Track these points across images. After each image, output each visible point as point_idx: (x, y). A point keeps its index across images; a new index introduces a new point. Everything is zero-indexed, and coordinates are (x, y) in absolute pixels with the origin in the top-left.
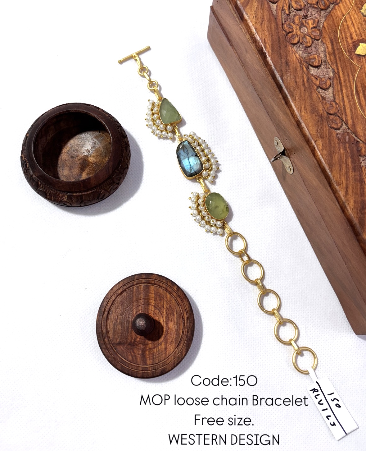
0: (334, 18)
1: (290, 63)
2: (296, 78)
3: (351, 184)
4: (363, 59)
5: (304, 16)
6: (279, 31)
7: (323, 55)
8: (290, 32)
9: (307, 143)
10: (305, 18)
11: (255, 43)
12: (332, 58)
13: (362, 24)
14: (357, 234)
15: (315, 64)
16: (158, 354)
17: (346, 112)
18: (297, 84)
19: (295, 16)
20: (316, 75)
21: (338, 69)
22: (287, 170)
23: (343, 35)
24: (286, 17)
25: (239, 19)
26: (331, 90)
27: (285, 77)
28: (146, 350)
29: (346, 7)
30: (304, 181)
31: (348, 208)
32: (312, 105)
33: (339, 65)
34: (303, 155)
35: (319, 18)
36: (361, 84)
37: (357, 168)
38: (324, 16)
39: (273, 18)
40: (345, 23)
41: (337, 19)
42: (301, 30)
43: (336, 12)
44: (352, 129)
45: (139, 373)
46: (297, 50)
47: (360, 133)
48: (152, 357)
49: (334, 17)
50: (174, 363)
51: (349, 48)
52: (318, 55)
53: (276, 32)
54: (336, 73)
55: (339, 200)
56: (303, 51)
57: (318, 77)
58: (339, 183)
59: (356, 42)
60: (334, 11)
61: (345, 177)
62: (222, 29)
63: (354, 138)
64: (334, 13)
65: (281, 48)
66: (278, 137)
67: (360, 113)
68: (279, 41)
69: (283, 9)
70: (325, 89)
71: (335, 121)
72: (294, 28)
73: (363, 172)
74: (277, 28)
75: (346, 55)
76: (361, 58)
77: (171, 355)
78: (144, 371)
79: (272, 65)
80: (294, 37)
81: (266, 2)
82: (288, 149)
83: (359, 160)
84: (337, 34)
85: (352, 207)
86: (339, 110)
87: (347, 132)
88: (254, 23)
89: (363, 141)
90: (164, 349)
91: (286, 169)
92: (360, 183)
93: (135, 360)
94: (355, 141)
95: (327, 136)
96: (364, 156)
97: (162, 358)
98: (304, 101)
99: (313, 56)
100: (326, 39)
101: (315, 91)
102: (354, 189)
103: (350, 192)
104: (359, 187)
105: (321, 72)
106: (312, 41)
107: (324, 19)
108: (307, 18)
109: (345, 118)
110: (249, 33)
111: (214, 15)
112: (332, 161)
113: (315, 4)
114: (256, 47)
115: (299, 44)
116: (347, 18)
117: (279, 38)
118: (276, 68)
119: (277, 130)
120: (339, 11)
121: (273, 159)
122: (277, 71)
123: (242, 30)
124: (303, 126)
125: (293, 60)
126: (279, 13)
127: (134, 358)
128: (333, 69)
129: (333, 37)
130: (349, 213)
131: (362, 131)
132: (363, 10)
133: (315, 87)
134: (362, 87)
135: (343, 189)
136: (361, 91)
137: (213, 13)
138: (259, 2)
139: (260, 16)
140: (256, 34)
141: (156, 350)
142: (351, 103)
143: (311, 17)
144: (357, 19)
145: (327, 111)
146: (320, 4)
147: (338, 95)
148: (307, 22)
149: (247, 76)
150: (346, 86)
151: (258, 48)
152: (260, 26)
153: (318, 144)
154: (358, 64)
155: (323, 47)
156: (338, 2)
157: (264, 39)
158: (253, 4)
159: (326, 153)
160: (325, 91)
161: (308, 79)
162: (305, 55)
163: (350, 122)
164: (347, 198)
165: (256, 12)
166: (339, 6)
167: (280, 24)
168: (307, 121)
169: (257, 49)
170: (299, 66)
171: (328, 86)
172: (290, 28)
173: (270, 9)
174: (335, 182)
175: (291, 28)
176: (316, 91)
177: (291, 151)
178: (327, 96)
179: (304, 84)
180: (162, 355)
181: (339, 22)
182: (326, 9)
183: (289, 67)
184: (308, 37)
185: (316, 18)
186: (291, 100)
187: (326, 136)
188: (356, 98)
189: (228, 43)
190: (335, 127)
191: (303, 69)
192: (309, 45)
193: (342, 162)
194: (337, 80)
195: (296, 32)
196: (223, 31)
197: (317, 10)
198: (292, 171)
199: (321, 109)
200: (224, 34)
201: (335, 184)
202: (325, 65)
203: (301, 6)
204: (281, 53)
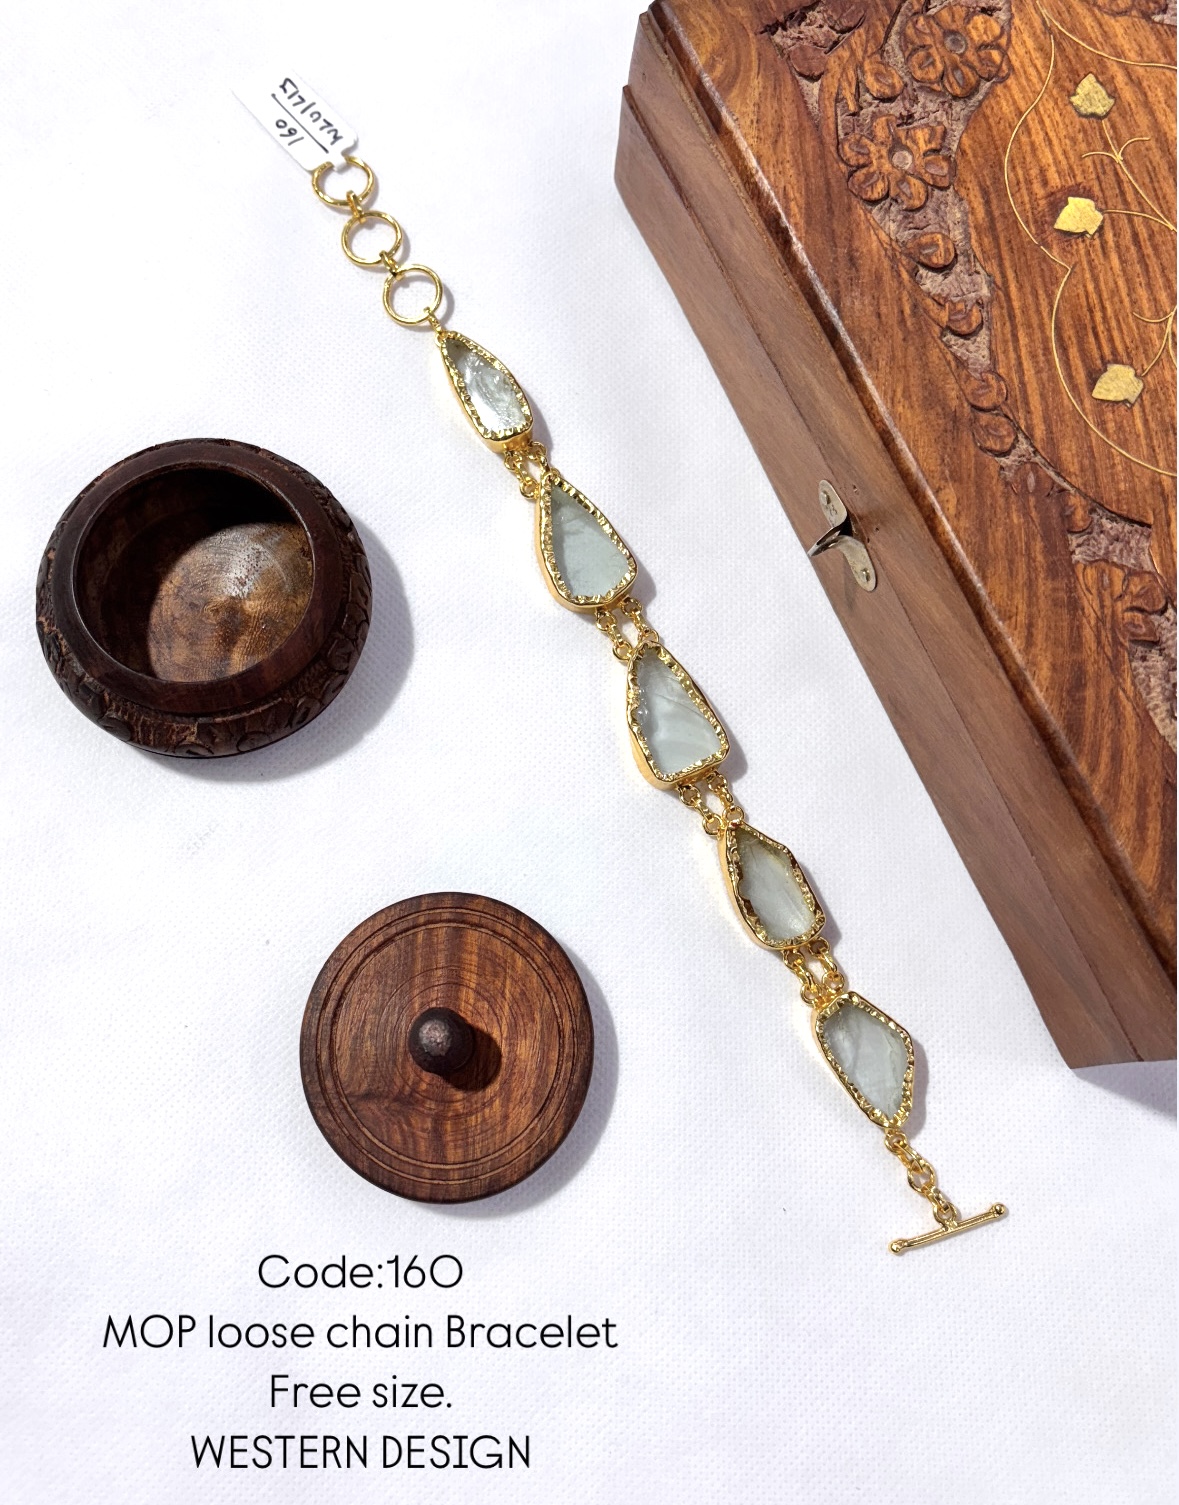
0: (993, 124)
1: (860, 258)
2: (878, 304)
3: (1042, 614)
4: (1077, 244)
5: (902, 117)
6: (829, 163)
7: (960, 234)
8: (860, 167)
9: (913, 497)
10: (907, 124)
11: (756, 198)
12: (986, 241)
13: (1074, 141)
14: (1059, 762)
15: (935, 260)
16: (482, 1132)
17: (1027, 403)
18: (880, 322)
19: (874, 116)
20: (939, 295)
21: (1004, 276)
22: (858, 580)
23: (1020, 172)
24: (849, 121)
25: (707, 128)
26: (983, 337)
27: (847, 302)
28: (446, 1118)
29: (1028, 89)
30: (906, 612)
31: (1034, 685)
32: (926, 385)
33: (1007, 264)
34: (900, 532)
35: (946, 124)
36: (1072, 317)
37: (1061, 567)
38: (962, 117)
39: (810, 123)
40: (1024, 139)
41: (1002, 127)
42: (895, 160)
43: (998, 103)
44: (1047, 453)
45: (422, 1187)
46: (882, 219)
47: (1070, 465)
48: (462, 1140)
49: (991, 120)
50: (528, 1162)
51: (1036, 212)
52: (943, 235)
53: (818, 166)
54: (997, 286)
55: (1008, 664)
56: (901, 222)
57: (946, 299)
58: (1008, 614)
59: (1059, 195)
60: (993, 102)
61: (1026, 595)
62: (658, 155)
63: (1050, 477)
64: (993, 108)
65: (833, 213)
66: (830, 479)
67: (1071, 405)
68: (829, 194)
69: (840, 97)
70: (965, 336)
71: (996, 430)
72: (872, 155)
73: (1077, 578)
74: (822, 156)
75: (1029, 232)
76: (1073, 241)
77: (520, 1138)
78: (436, 1182)
79: (806, 267)
80: (871, 181)
81: (788, 77)
82: (859, 516)
83: (1066, 544)
84: (1001, 168)
85: (1045, 684)
86: (1006, 399)
87: (1032, 463)
88: (751, 141)
89: (1078, 489)
90: (499, 1119)
91: (856, 576)
92: (1069, 611)
93: (411, 1146)
94: (1056, 489)
95: (973, 475)
96: (1082, 532)
97: (491, 1146)
98: (903, 372)
99: (929, 236)
100: (969, 185)
101: (935, 341)
102: (1050, 628)
103: (1039, 637)
104: (1065, 624)
105: (956, 284)
106: (927, 191)
107: (962, 127)
108: (910, 124)
109: (1026, 420)
110: (737, 168)
111: (634, 113)
112: (986, 547)
113: (932, 83)
114: (760, 211)
115: (889, 200)
116: (1030, 122)
117: (828, 183)
118: (818, 275)
119: (825, 459)
120: (1008, 101)
121: (815, 547)
122: (822, 282)
123: (718, 161)
124: (899, 447)
125: (870, 251)
126: (829, 109)
127: (410, 1140)
128: (989, 276)
129: (987, 178)
130: (1035, 700)
131: (1076, 460)
132: (1078, 97)
133: (937, 329)
134: (1075, 327)
135: (1019, 629)
136: (1073, 339)
137: (632, 108)
138: (766, 78)
139: (770, 118)
140: (760, 173)
141: (477, 1118)
142: (1045, 376)
143: (922, 121)
144: (1061, 126)
145: (971, 401)
146: (949, 82)
147: (1005, 352)
148: (912, 138)
149: (734, 298)
150: (1029, 326)
151: (767, 213)
152: (771, 150)
153: (946, 499)
154: (1063, 261)
155: (959, 208)
156: (1004, 75)
157: (782, 185)
158: (748, 84)
159: (967, 525)
160: (966, 342)
161: (915, 306)
162: (906, 235)
163: (1039, 432)
164: (1030, 657)
165: (759, 108)
166: (1006, 87)
167: (829, 140)
168: (911, 432)
169: (761, 216)
170: (889, 268)
171: (974, 325)
172: (859, 153)
173: (801, 97)
174: (994, 609)
175: (863, 154)
176: (939, 341)
177: (870, 523)
178: (971, 355)
179: (902, 321)
180: (492, 1135)
181: (1007, 135)
182: (967, 96)
183: (857, 271)
184: (913, 180)
185: (940, 123)
186: (863, 370)
187: (969, 476)
188: (1057, 360)
189: (676, 198)
190: (994, 447)
191: (900, 276)
192: (917, 203)
193: (1016, 550)
194: (1002, 308)
195: (880, 167)
196: (661, 162)
197: (941, 100)
198: (872, 581)
199: (953, 394)
200: (666, 170)
201: (995, 616)
202: (965, 263)
203: (892, 86)
204: (833, 231)
